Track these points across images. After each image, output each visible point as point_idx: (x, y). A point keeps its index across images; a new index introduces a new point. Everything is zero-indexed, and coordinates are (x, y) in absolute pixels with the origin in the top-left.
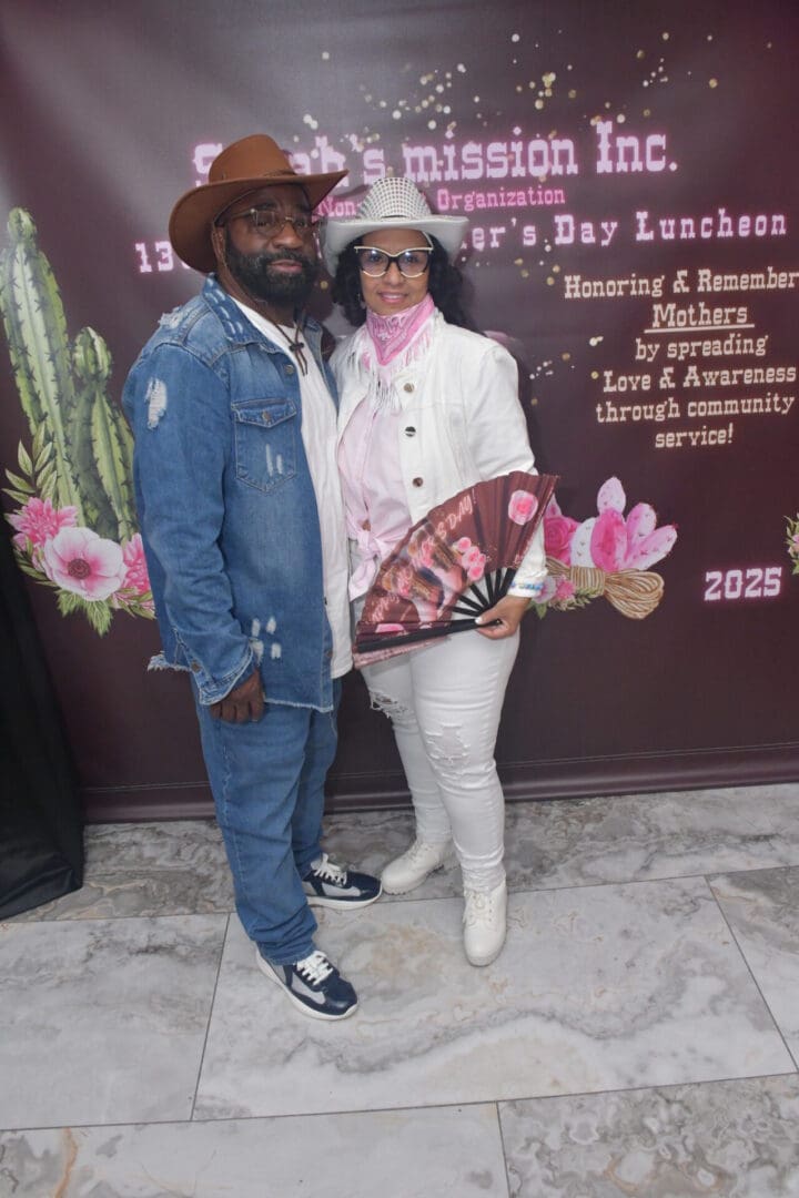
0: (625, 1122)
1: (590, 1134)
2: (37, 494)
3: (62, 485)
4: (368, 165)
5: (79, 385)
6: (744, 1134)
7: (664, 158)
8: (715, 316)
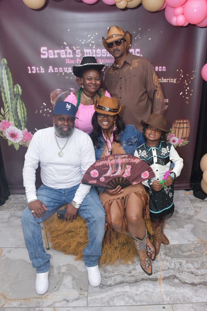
2: (5, 119)
3: (10, 117)
4: (77, 53)
5: (15, 96)
7: (139, 53)
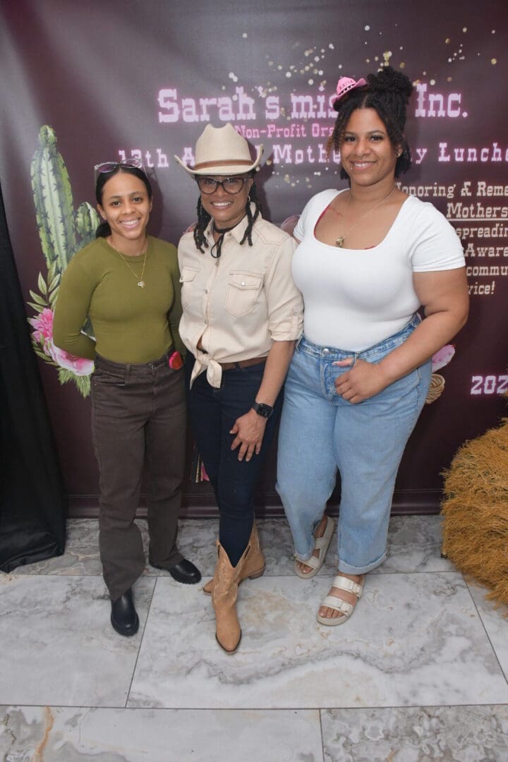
0: (401, 727)
1: (379, 734)
2: (49, 306)
4: (269, 107)
5: (79, 238)
6: (478, 741)
7: (459, 109)
8: (487, 212)
